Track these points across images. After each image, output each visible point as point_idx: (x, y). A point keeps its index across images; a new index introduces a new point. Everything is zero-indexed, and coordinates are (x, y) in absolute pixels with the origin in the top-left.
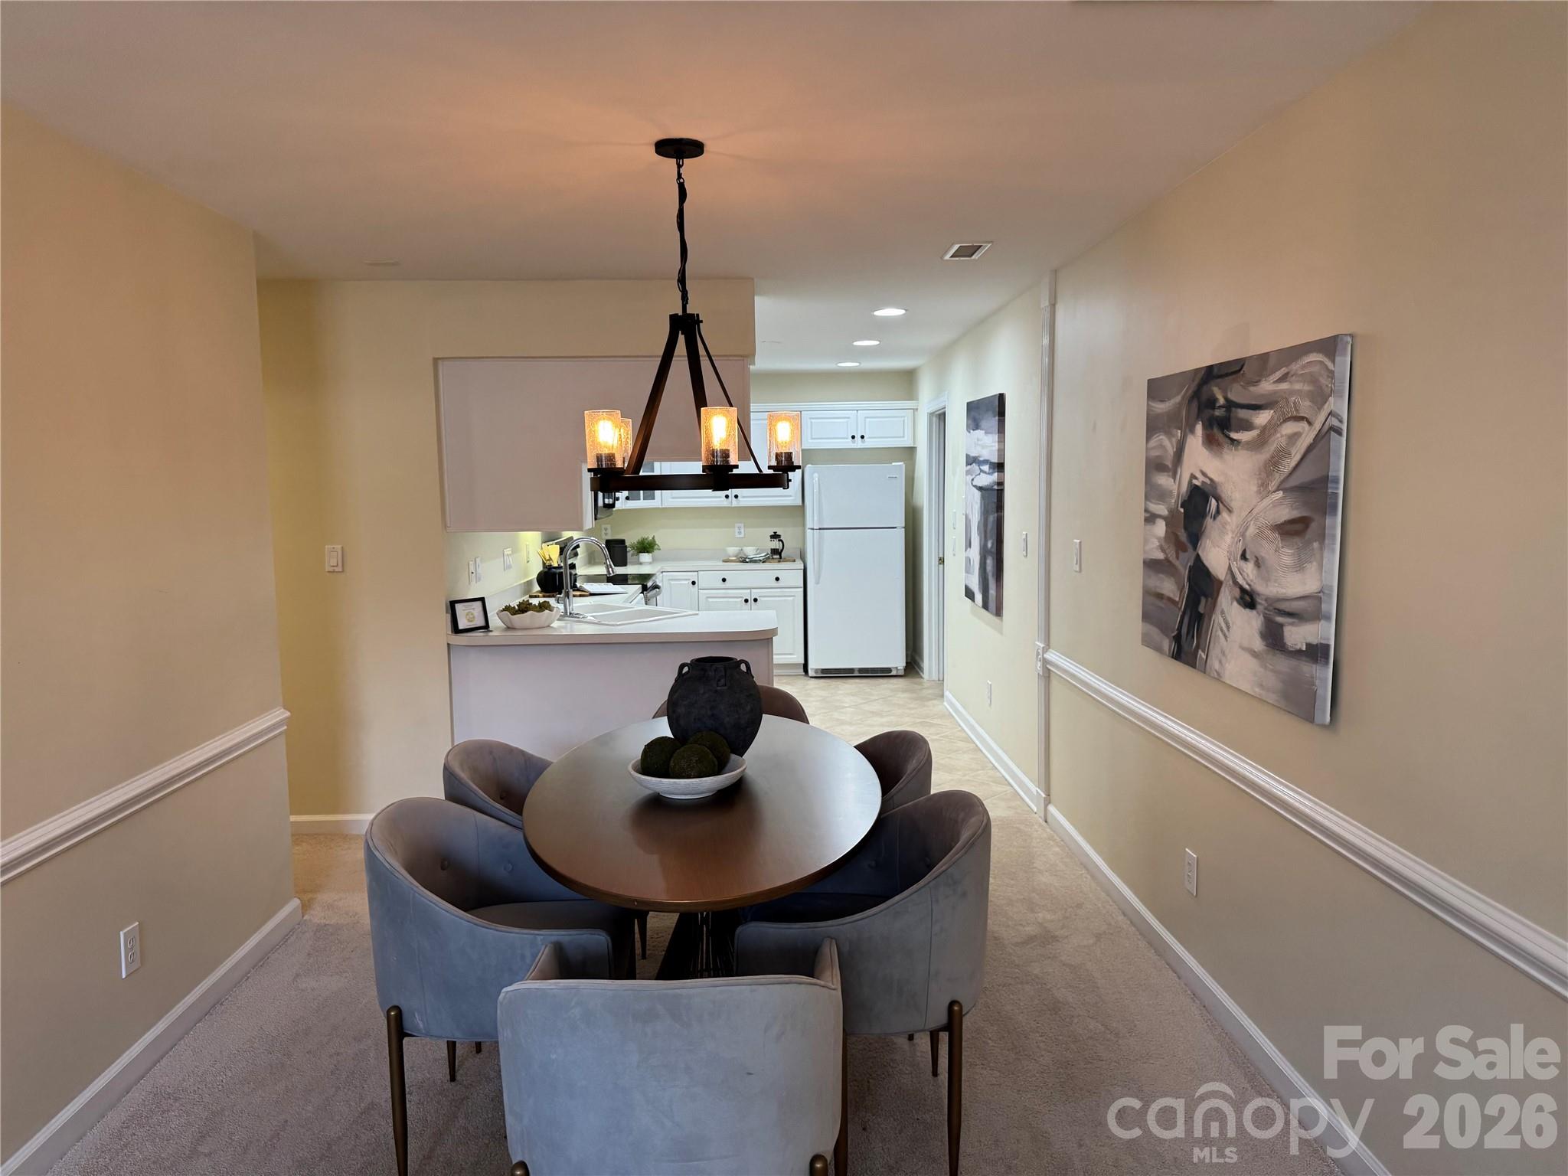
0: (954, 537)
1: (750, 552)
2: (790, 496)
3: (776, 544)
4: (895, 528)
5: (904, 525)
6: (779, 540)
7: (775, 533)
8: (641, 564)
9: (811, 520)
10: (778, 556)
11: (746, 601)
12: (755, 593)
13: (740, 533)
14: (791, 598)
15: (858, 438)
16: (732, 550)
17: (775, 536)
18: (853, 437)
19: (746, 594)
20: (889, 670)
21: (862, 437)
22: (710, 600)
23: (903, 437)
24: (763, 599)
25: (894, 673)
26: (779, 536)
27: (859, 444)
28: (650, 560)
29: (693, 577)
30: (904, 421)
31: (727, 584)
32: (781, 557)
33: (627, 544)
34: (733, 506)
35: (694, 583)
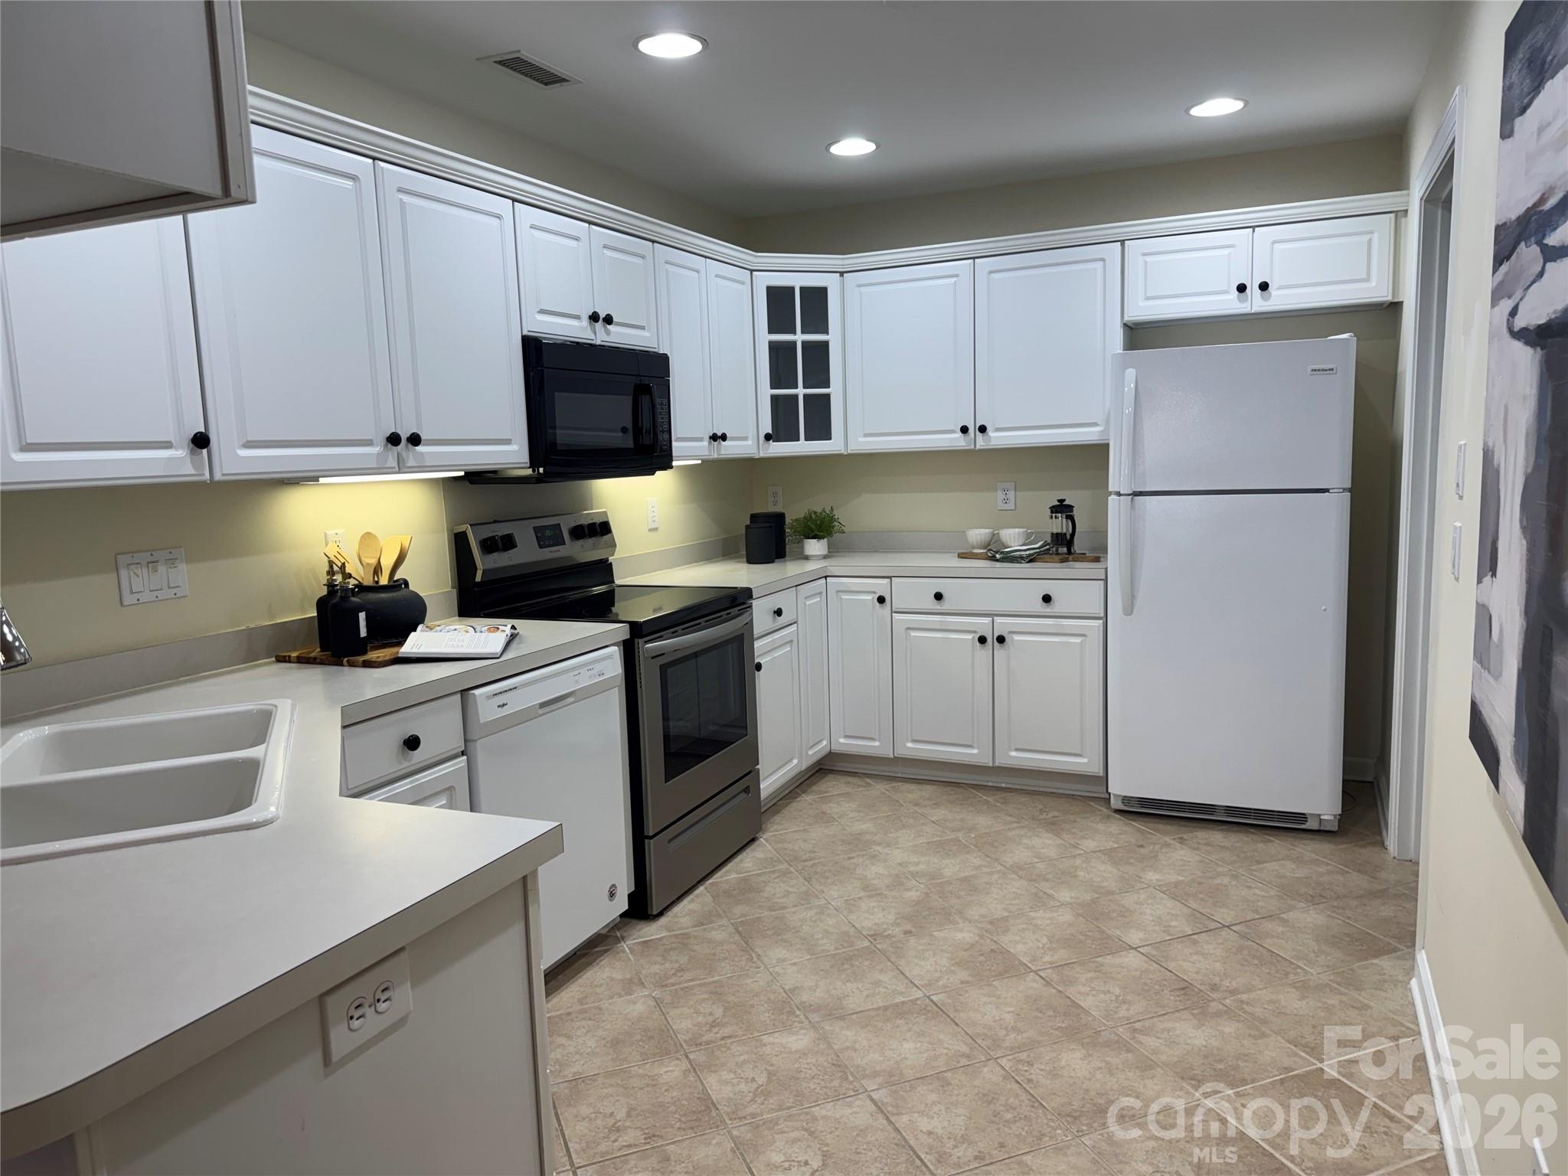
0: (1458, 524)
1: (1013, 538)
2: (1095, 424)
3: (1059, 525)
4: (1326, 491)
5: (1348, 485)
6: (1068, 517)
7: (1061, 501)
8: (807, 558)
9: (1118, 477)
10: (1065, 550)
11: (982, 640)
12: (1003, 625)
13: (1006, 501)
14: (1078, 640)
15: (1253, 290)
16: (977, 535)
17: (1062, 508)
18: (1242, 288)
19: (983, 625)
20: (1302, 817)
21: (1264, 287)
22: (913, 634)
23: (1367, 279)
24: (1016, 637)
25: (1311, 824)
26: (1070, 508)
27: (1256, 303)
28: (825, 552)
29: (881, 586)
30: (1370, 241)
31: (945, 605)
32: (1069, 552)
33: (788, 520)
34: (978, 447)
35: (881, 600)
